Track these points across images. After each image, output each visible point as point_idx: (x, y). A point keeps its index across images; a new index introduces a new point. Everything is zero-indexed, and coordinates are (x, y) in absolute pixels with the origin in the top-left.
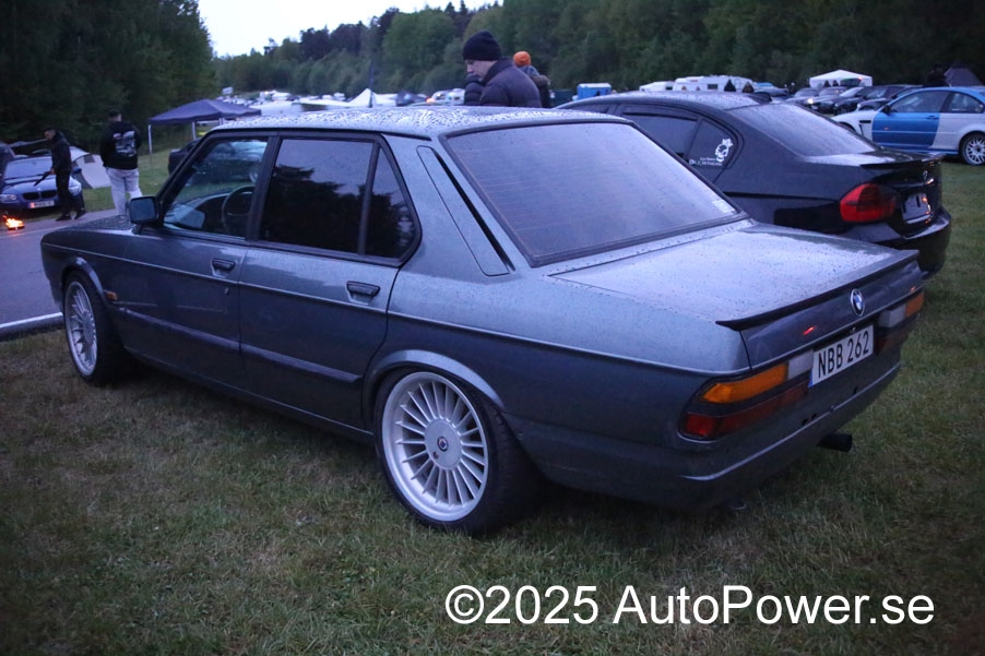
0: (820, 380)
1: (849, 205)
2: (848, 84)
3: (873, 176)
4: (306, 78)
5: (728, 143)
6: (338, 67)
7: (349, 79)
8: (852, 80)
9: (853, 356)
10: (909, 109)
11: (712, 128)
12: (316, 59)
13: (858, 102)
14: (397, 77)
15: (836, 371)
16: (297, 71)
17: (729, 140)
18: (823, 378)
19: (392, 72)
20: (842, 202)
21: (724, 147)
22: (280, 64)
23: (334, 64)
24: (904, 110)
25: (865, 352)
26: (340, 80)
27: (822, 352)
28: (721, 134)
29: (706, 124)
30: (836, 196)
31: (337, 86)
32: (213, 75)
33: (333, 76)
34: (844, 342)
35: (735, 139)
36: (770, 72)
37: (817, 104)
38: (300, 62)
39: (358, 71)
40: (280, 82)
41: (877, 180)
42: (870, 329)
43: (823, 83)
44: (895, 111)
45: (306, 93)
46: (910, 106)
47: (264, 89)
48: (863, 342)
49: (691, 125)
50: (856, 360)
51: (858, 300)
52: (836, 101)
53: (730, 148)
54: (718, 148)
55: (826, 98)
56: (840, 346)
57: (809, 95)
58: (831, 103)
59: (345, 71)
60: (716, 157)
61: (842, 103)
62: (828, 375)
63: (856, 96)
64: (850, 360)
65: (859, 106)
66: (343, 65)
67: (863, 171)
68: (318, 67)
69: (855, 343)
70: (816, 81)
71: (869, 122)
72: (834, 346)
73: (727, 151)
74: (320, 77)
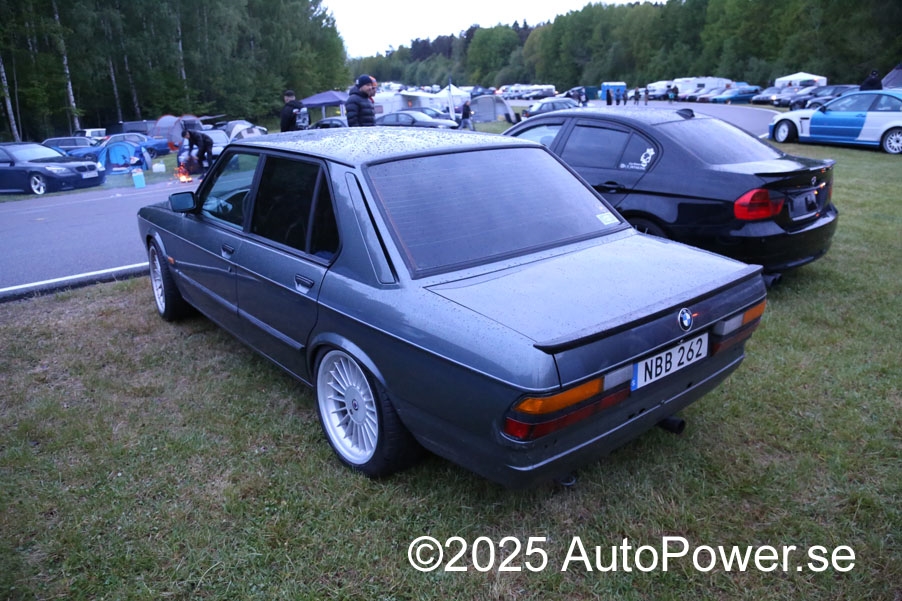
0: (646, 384)
1: (742, 206)
2: (805, 84)
3: (764, 183)
4: (413, 74)
5: (651, 152)
6: (436, 66)
7: (443, 75)
8: (809, 81)
9: (684, 359)
10: (843, 109)
11: (639, 138)
12: (421, 61)
13: (809, 99)
14: (477, 74)
15: (664, 374)
16: (408, 68)
17: (652, 150)
18: (649, 381)
19: (473, 71)
20: (736, 203)
21: (647, 155)
22: (397, 64)
23: (433, 64)
24: (838, 110)
25: (698, 355)
26: (437, 76)
27: (649, 361)
28: (647, 144)
29: (635, 136)
30: (731, 199)
31: (435, 79)
32: (346, 71)
33: (433, 72)
34: (675, 351)
35: (657, 151)
36: (747, 74)
37: (779, 100)
38: (410, 62)
39: (450, 70)
40: (396, 76)
41: (767, 186)
42: (705, 337)
43: (787, 84)
44: (830, 110)
45: (412, 84)
46: (843, 106)
47: (385, 80)
48: (695, 348)
49: (624, 137)
50: (687, 363)
51: (687, 317)
52: (793, 98)
53: (653, 156)
54: (643, 156)
55: (786, 96)
56: (670, 354)
57: (774, 93)
58: (789, 99)
59: (441, 69)
60: (640, 162)
61: (796, 100)
62: (654, 379)
63: (810, 94)
64: (680, 364)
65: (809, 102)
66: (439, 64)
67: (756, 177)
68: (422, 66)
69: (687, 350)
70: (780, 81)
71: (807, 119)
72: (663, 355)
73: (649, 158)
74: (424, 74)
